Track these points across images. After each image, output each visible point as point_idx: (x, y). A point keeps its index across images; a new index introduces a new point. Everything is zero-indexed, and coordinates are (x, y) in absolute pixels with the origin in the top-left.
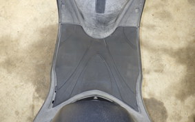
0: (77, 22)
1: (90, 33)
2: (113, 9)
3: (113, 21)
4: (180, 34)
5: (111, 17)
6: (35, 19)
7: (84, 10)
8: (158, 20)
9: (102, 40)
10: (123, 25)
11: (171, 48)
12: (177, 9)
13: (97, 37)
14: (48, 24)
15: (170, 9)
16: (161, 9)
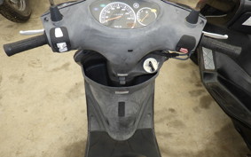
0: (103, 129)
1: (114, 137)
2: (130, 112)
3: (132, 124)
4: (196, 138)
5: (130, 119)
6: (61, 139)
7: (109, 117)
8: (172, 128)
9: (125, 141)
10: (140, 127)
11: (192, 152)
12: (187, 117)
13: (120, 139)
14: (72, 142)
15: (181, 119)
16: (173, 119)
